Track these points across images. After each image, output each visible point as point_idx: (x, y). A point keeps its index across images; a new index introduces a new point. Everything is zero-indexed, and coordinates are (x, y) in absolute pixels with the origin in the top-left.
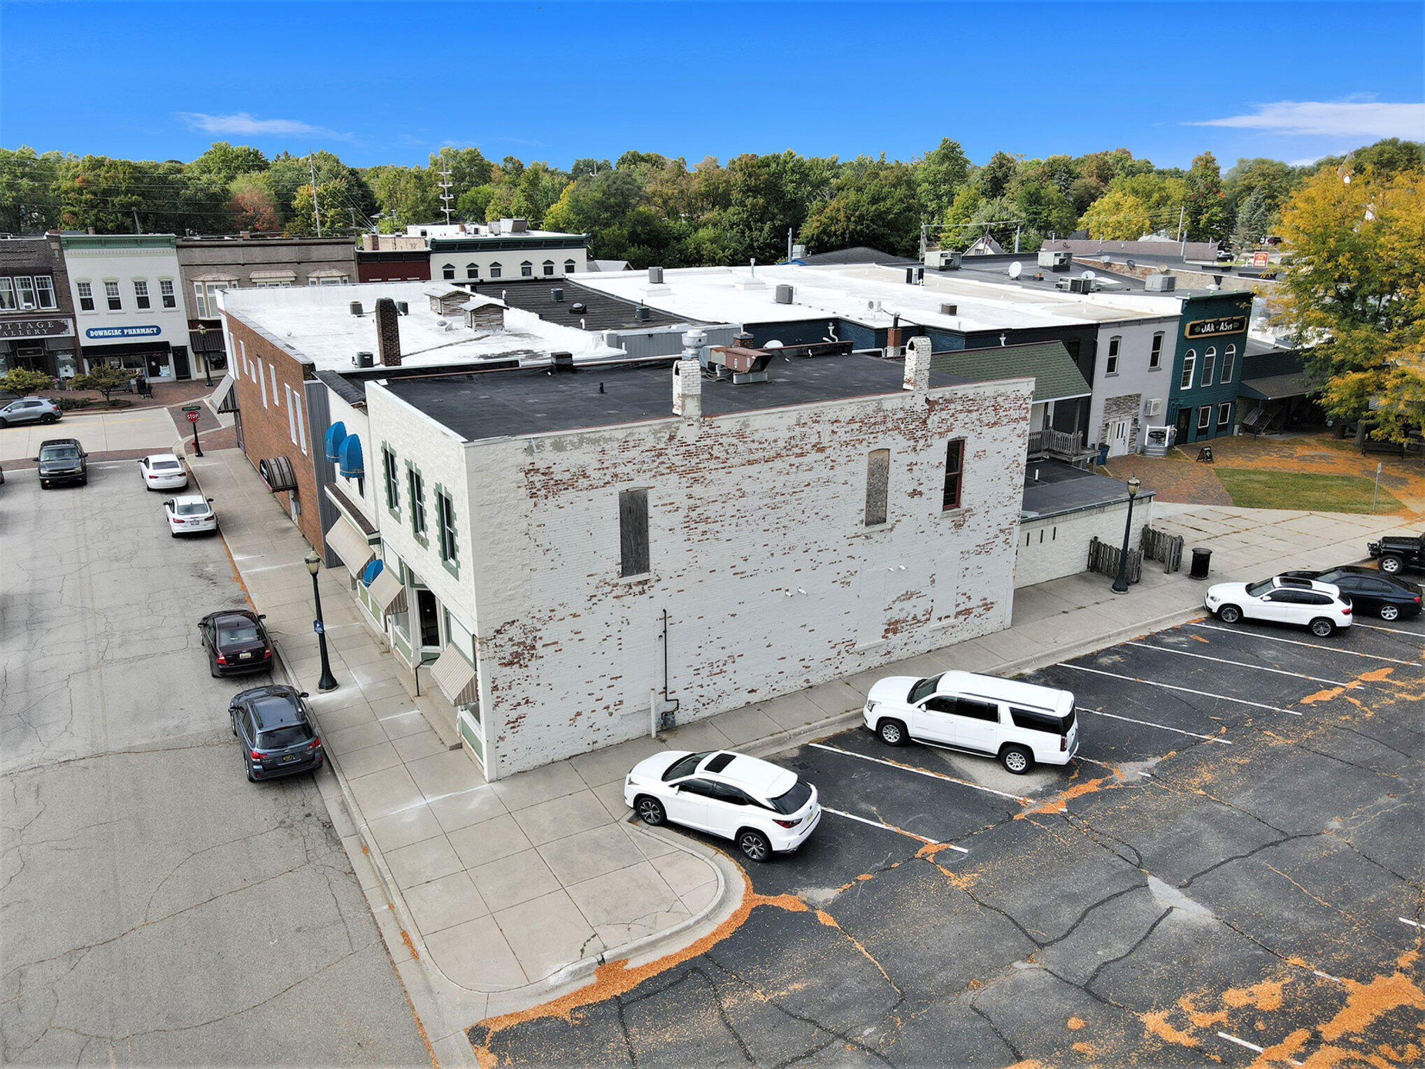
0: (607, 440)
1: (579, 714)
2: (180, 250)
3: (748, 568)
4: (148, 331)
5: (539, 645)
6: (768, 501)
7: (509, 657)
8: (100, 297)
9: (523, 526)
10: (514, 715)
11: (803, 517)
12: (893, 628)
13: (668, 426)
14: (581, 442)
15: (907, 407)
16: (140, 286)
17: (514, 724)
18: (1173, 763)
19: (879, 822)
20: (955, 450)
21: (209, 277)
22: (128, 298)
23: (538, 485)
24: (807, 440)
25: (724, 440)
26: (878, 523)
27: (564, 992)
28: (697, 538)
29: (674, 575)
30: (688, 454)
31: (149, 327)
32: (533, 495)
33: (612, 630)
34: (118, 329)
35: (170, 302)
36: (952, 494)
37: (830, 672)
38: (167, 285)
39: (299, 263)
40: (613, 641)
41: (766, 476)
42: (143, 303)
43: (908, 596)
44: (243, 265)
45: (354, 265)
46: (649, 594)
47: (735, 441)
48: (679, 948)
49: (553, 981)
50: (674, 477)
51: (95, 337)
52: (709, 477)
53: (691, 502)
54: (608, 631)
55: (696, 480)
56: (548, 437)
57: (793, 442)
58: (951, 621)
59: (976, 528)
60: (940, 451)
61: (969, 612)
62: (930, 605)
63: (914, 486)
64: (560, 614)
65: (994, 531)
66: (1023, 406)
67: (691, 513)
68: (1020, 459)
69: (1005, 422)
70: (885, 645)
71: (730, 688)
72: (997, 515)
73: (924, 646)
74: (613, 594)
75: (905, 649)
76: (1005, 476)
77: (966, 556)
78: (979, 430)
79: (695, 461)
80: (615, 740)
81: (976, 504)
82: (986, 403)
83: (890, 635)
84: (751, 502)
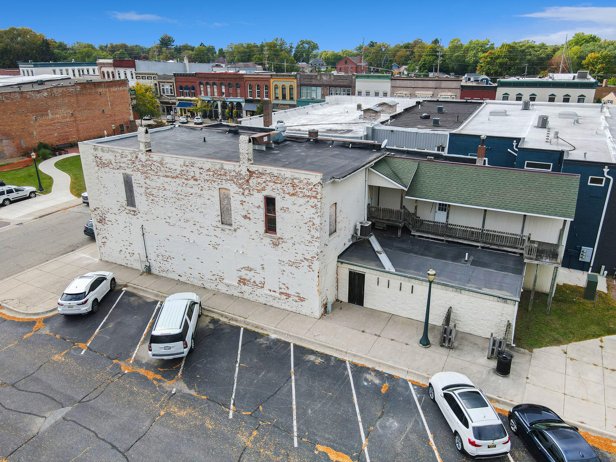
1: (121, 251)
2: (392, 81)
3: (172, 221)
5: (106, 219)
9: (97, 175)
10: (103, 240)
11: (191, 209)
12: (243, 281)
13: (135, 152)
14: (109, 151)
15: (237, 171)
17: (104, 244)
19: (100, 330)
20: (270, 202)
21: (399, 92)
23: (99, 163)
24: (189, 174)
25: (155, 164)
26: (228, 225)
28: (150, 201)
29: (144, 213)
30: (143, 166)
32: (98, 166)
33: (127, 225)
36: (270, 226)
37: (213, 286)
39: (436, 88)
40: (128, 229)
41: (173, 184)
43: (249, 269)
44: (414, 88)
45: (459, 91)
46: (136, 216)
50: (140, 174)
52: (151, 177)
53: (146, 185)
55: (147, 177)
56: (99, 146)
58: (277, 295)
59: (287, 250)
60: (259, 200)
61: (288, 296)
62: (263, 280)
63: (245, 213)
64: (111, 211)
65: (300, 257)
66: (314, 189)
67: (147, 190)
68: (314, 221)
69: (301, 195)
70: (239, 288)
71: (171, 269)
72: (301, 249)
73: (262, 300)
74: (125, 211)
75: (251, 296)
76: (305, 228)
77: (282, 263)
78: (283, 195)
79: (146, 169)
80: (134, 267)
81: (286, 236)
82: (287, 181)
83: (242, 284)
84: (169, 194)
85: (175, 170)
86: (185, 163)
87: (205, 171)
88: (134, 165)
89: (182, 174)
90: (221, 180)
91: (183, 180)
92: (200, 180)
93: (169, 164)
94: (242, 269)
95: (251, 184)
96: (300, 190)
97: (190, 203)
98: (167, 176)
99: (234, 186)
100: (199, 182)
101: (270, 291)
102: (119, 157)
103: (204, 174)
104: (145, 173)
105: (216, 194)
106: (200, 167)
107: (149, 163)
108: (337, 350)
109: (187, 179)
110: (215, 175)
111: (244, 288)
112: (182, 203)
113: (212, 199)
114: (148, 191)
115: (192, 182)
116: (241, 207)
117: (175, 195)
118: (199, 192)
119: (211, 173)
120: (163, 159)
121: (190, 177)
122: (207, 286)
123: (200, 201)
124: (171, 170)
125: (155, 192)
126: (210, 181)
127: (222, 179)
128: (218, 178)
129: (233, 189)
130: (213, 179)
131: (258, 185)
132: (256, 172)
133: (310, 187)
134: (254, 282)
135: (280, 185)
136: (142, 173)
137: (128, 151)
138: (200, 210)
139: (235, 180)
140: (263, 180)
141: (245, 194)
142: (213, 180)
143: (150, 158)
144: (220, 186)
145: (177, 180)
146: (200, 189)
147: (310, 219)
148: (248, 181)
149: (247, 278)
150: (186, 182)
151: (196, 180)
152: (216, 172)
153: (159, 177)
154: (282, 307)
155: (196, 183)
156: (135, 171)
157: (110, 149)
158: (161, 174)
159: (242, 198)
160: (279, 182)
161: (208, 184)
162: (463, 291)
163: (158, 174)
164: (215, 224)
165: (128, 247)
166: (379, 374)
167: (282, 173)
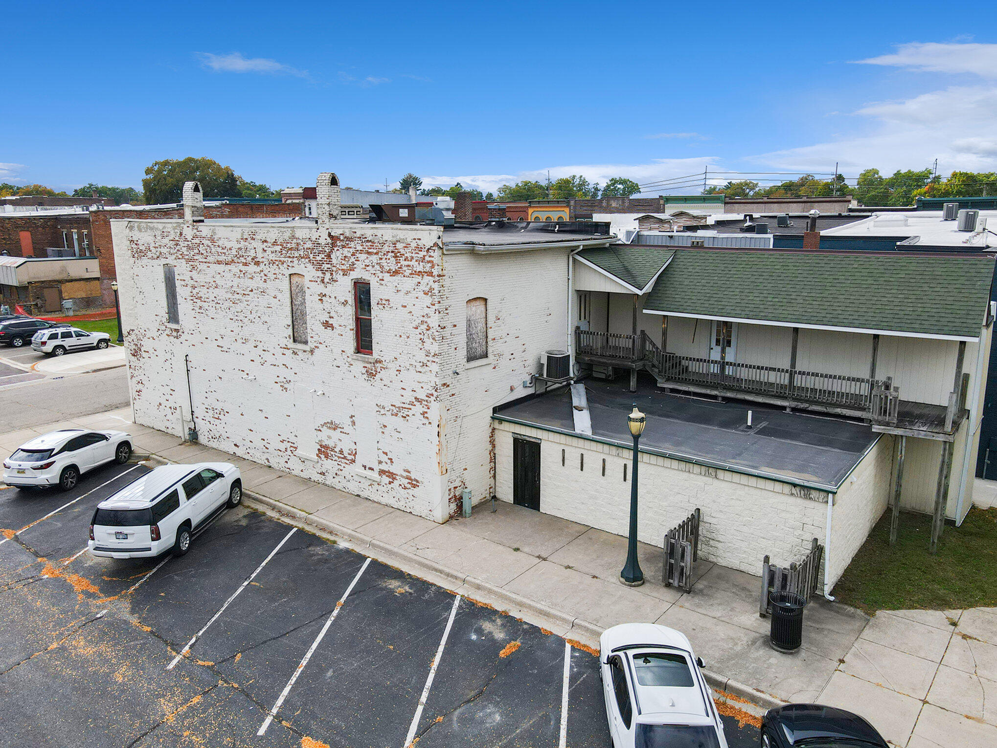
0: (156, 229)
1: (160, 404)
3: (224, 344)
5: (142, 349)
7: (133, 351)
9: (132, 273)
10: (138, 387)
11: (251, 317)
12: (324, 451)
13: (179, 225)
14: (147, 228)
15: (313, 239)
17: (138, 393)
23: (135, 250)
24: (248, 253)
25: (205, 242)
26: (302, 341)
28: (197, 310)
29: (189, 332)
30: (189, 247)
32: (133, 256)
33: (168, 357)
37: (282, 463)
40: (169, 364)
41: (228, 276)
43: (333, 426)
46: (179, 339)
50: (184, 262)
52: (199, 267)
53: (193, 282)
54: (166, 356)
55: (194, 267)
56: (136, 222)
57: (240, 252)
58: (375, 475)
59: (389, 384)
60: (344, 289)
61: (392, 476)
62: (353, 447)
63: (325, 317)
64: (149, 334)
65: (409, 397)
66: (427, 258)
67: (193, 291)
68: (429, 321)
69: (408, 273)
70: (319, 464)
71: (225, 435)
72: (410, 379)
73: (353, 487)
74: (166, 332)
75: (337, 479)
76: (415, 336)
77: (382, 411)
78: (381, 275)
79: (192, 253)
81: (387, 357)
82: (386, 248)
83: (322, 456)
84: (221, 293)
85: (230, 249)
86: (243, 234)
87: (270, 245)
88: (178, 248)
89: (238, 256)
90: (291, 260)
91: (241, 267)
92: (263, 262)
93: (222, 239)
94: (322, 426)
95: (334, 261)
96: (407, 263)
97: (250, 308)
98: (219, 263)
99: (310, 266)
100: (262, 265)
101: (365, 467)
102: (160, 238)
103: (269, 250)
104: (191, 260)
105: (285, 285)
106: (263, 239)
107: (197, 241)
108: (448, 575)
109: (246, 264)
110: (284, 252)
111: (328, 465)
112: (239, 307)
113: (279, 296)
114: (195, 292)
115: (252, 268)
116: (321, 306)
117: (230, 296)
118: (262, 285)
119: (278, 248)
120: (214, 232)
121: (249, 259)
122: (273, 463)
123: (263, 301)
124: (225, 251)
125: (203, 292)
126: (277, 263)
127: (293, 257)
128: (288, 255)
129: (309, 272)
130: (281, 259)
131: (343, 262)
132: (342, 238)
133: (422, 254)
134: (341, 452)
135: (375, 256)
136: (188, 261)
137: (170, 225)
138: (263, 318)
139: (311, 256)
140: (351, 250)
141: (326, 280)
142: (280, 261)
143: (198, 233)
144: (292, 271)
145: (232, 267)
146: (263, 280)
147: (422, 319)
148: (329, 256)
149: (331, 444)
150: (244, 268)
151: (257, 263)
152: (285, 245)
153: (209, 265)
154: (384, 501)
155: (258, 269)
156: (179, 258)
157: (149, 224)
158: (211, 259)
159: (321, 288)
160: (375, 251)
161: (274, 269)
162: (721, 474)
163: (209, 259)
164: (284, 342)
165: (169, 397)
166: (511, 624)
167: (379, 233)
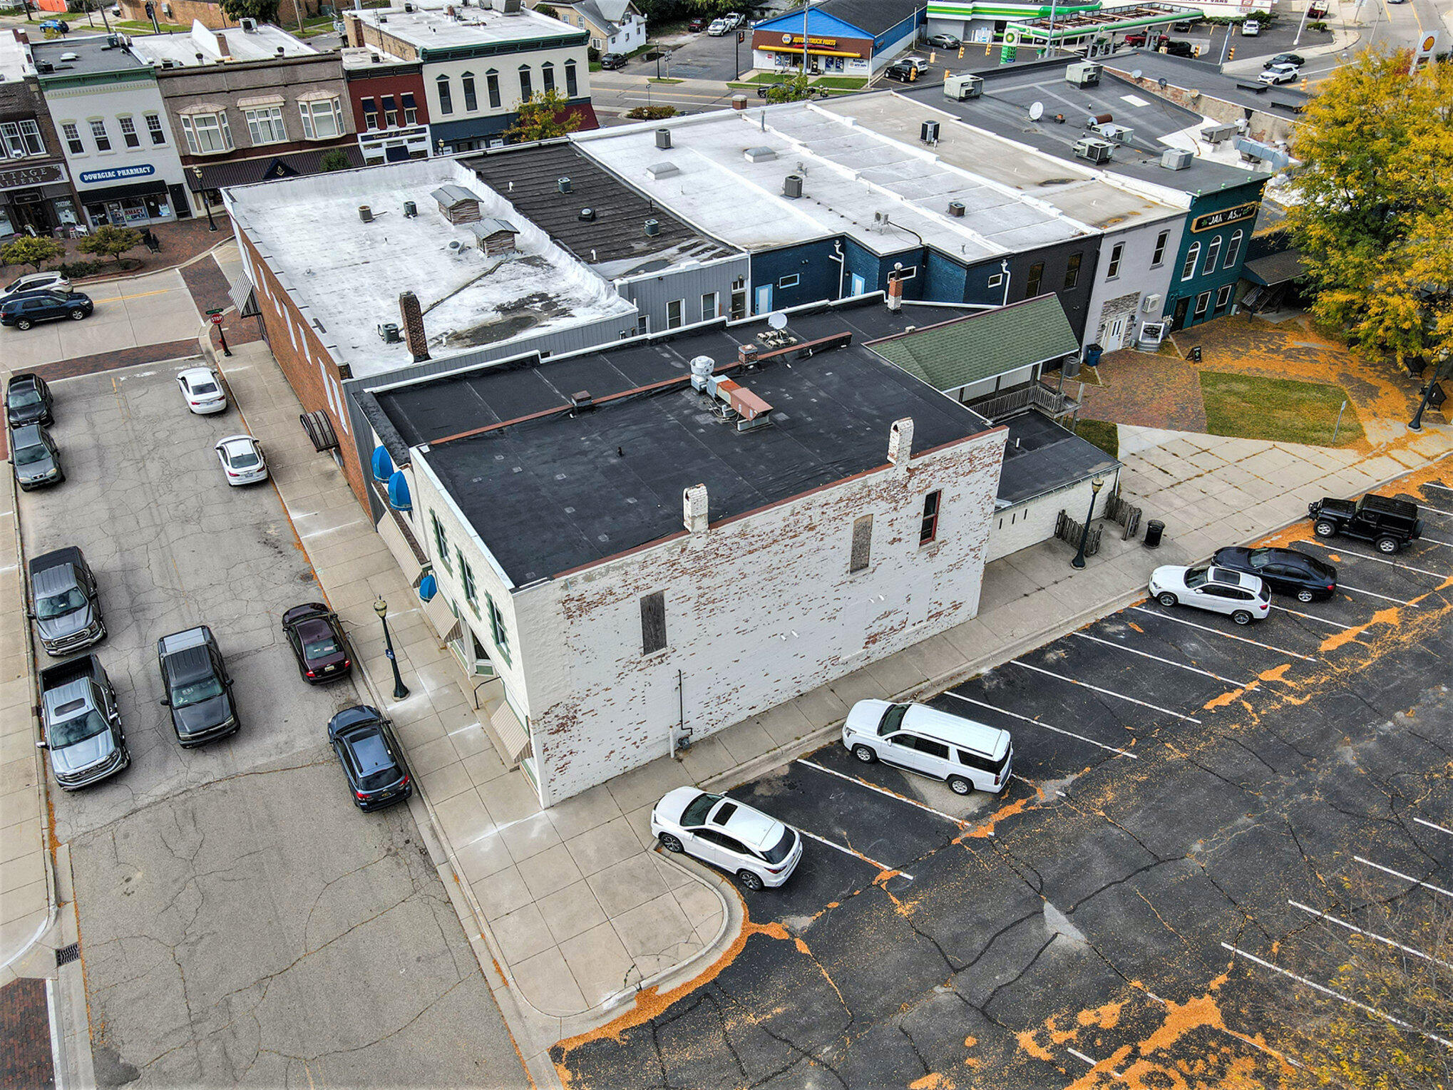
0: (628, 565)
1: (612, 752)
2: (160, 81)
3: (749, 626)
4: (142, 171)
5: (579, 715)
6: (767, 576)
7: (555, 728)
8: (87, 137)
9: (564, 639)
10: (562, 763)
11: (797, 580)
12: (873, 639)
13: (680, 543)
14: (608, 571)
15: (890, 479)
16: (126, 123)
17: (561, 769)
18: (1085, 781)
19: (848, 848)
20: (932, 501)
21: (195, 109)
22: (115, 135)
23: (573, 609)
24: (799, 525)
25: (728, 542)
26: (862, 568)
27: (614, 1016)
28: (705, 615)
29: (687, 645)
30: (699, 558)
31: (142, 166)
32: (569, 617)
33: (638, 693)
34: (111, 170)
35: (158, 138)
36: (928, 531)
37: (818, 682)
38: (152, 120)
39: (286, 86)
40: (639, 699)
41: (764, 558)
42: (132, 141)
43: (886, 615)
44: (228, 92)
45: (343, 84)
46: (666, 662)
47: (737, 540)
48: (695, 976)
49: (606, 1006)
50: (686, 577)
51: (89, 181)
52: (715, 570)
53: (701, 591)
54: (634, 694)
55: (704, 575)
56: (580, 574)
57: (788, 529)
58: (924, 624)
59: (949, 553)
60: (918, 505)
61: (939, 614)
62: (904, 618)
63: (895, 536)
64: (595, 690)
65: (964, 552)
66: (997, 452)
67: (700, 599)
68: (991, 493)
69: (979, 468)
70: (865, 654)
71: (734, 710)
72: (968, 540)
75: (882, 652)
76: (977, 509)
78: (955, 480)
79: (702, 563)
80: (642, 763)
81: (950, 535)
82: (963, 458)
83: (870, 645)
84: (751, 580)
85: (772, 531)
86: (793, 511)
87: (833, 505)
88: (675, 567)
89: (784, 533)
90: (860, 507)
91: (788, 541)
92: (821, 524)
93: (759, 528)
94: (874, 622)
95: (910, 488)
98: (750, 552)
99: (882, 503)
100: (817, 530)
101: (914, 625)
102: (637, 571)
103: (830, 511)
104: (700, 570)
105: (847, 535)
106: (825, 503)
107: (715, 545)
109: (795, 536)
110: (850, 504)
111: (874, 648)
112: (776, 582)
113: (838, 544)
114: (703, 600)
115: (807, 534)
116: (890, 530)
118: (815, 544)
119: (844, 503)
120: (746, 526)
121: (802, 529)
122: (804, 689)
123: (817, 558)
124: (763, 537)
125: (718, 594)
126: (840, 517)
127: (863, 504)
128: (855, 505)
129: (880, 509)
130: (846, 511)
132: (920, 467)
134: (891, 629)
136: (692, 575)
137: (661, 550)
138: (812, 575)
139: (885, 495)
140: (930, 473)
142: (846, 513)
144: (858, 516)
145: (775, 548)
146: (819, 540)
147: (985, 494)
148: (905, 486)
149: (881, 630)
150: (790, 542)
151: (812, 529)
153: (734, 561)
154: (928, 636)
155: (813, 533)
156: (676, 577)
157: (612, 565)
158: (740, 553)
159: (894, 515)
160: (952, 465)
161: (833, 524)
163: (732, 556)
164: (836, 582)
165: (632, 734)
166: (1109, 621)
